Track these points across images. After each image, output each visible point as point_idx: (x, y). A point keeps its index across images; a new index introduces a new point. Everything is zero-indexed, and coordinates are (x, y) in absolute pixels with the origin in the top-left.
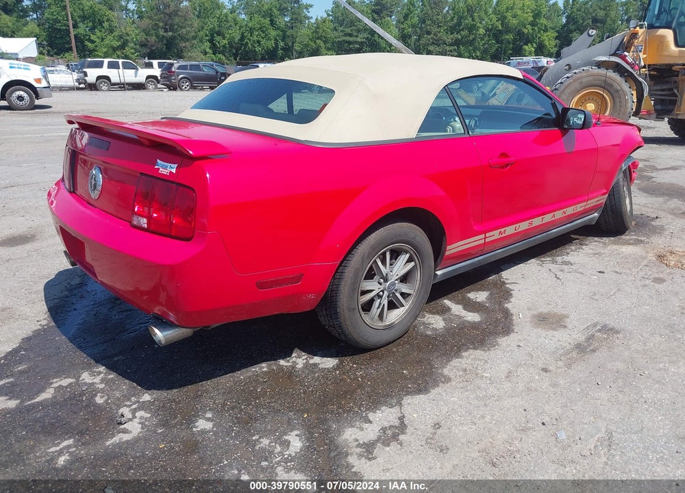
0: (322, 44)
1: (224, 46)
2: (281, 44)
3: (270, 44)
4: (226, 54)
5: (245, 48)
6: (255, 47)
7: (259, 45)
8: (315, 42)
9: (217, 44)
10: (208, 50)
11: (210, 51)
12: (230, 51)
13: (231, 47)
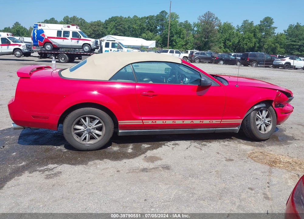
0: (278, 45)
1: (230, 45)
2: (258, 45)
3: (252, 45)
4: (230, 49)
5: (239, 46)
6: (244, 46)
7: (246, 45)
8: (275, 45)
9: (227, 44)
10: (222, 47)
11: (223, 47)
12: (232, 47)
13: (233, 46)
